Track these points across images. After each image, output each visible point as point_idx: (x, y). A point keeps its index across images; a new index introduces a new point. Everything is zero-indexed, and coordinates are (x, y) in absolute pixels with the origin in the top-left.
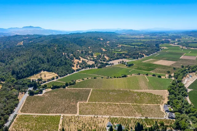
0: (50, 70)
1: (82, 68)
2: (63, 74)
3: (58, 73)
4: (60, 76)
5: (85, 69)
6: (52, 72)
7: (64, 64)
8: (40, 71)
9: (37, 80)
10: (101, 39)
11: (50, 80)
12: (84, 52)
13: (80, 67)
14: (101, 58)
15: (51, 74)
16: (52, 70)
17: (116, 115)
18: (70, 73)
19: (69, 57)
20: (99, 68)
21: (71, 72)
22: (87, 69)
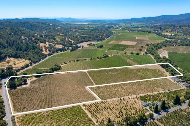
0: (18, 56)
1: (53, 52)
2: (36, 60)
3: (29, 60)
4: (34, 62)
5: (57, 54)
6: (21, 58)
7: (32, 49)
8: (4, 58)
9: (5, 69)
10: (51, 24)
11: (24, 68)
12: (44, 36)
13: (49, 51)
14: (66, 42)
15: (21, 61)
16: (20, 56)
17: (140, 94)
18: (43, 59)
19: (32, 41)
20: (71, 51)
21: (44, 57)
22: (59, 53)
